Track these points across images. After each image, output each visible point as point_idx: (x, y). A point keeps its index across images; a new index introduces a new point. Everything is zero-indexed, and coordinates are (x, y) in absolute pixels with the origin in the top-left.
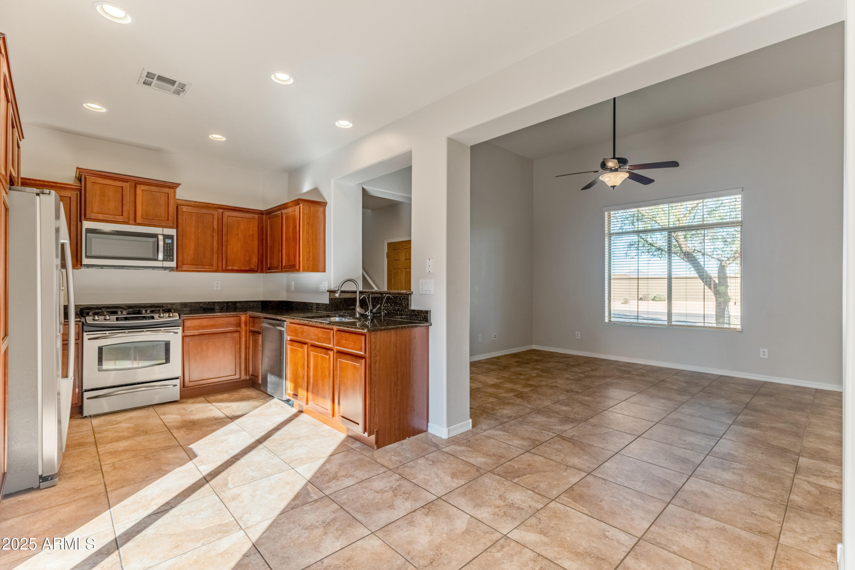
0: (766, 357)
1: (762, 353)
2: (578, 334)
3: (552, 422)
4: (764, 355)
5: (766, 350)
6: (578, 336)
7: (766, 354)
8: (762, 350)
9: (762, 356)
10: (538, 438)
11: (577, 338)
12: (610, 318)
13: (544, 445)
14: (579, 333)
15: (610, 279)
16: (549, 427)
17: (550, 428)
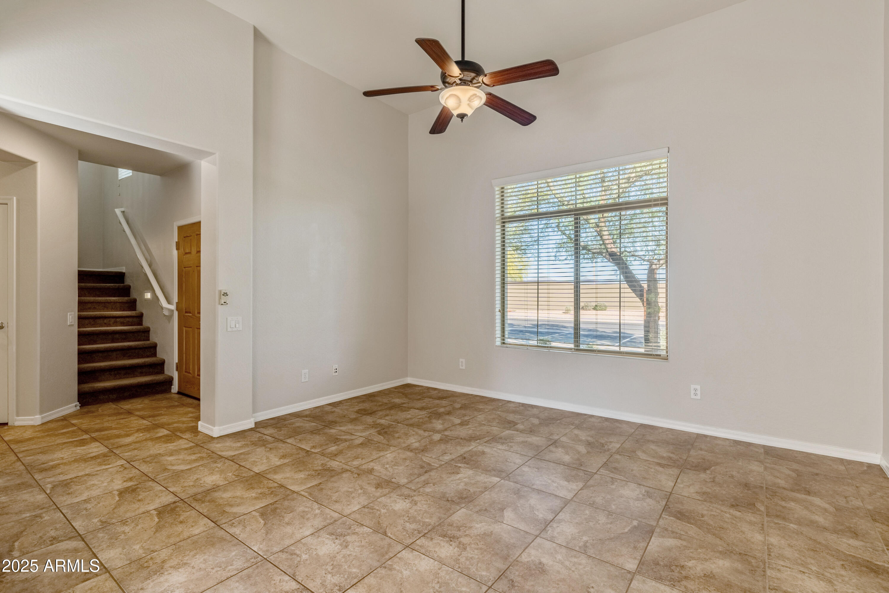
0: (698, 397)
1: (693, 392)
2: (462, 362)
4: (696, 395)
5: (698, 387)
6: (462, 366)
7: (699, 392)
8: (693, 387)
9: (693, 396)
11: (461, 367)
12: (503, 340)
14: (464, 360)
15: (503, 284)
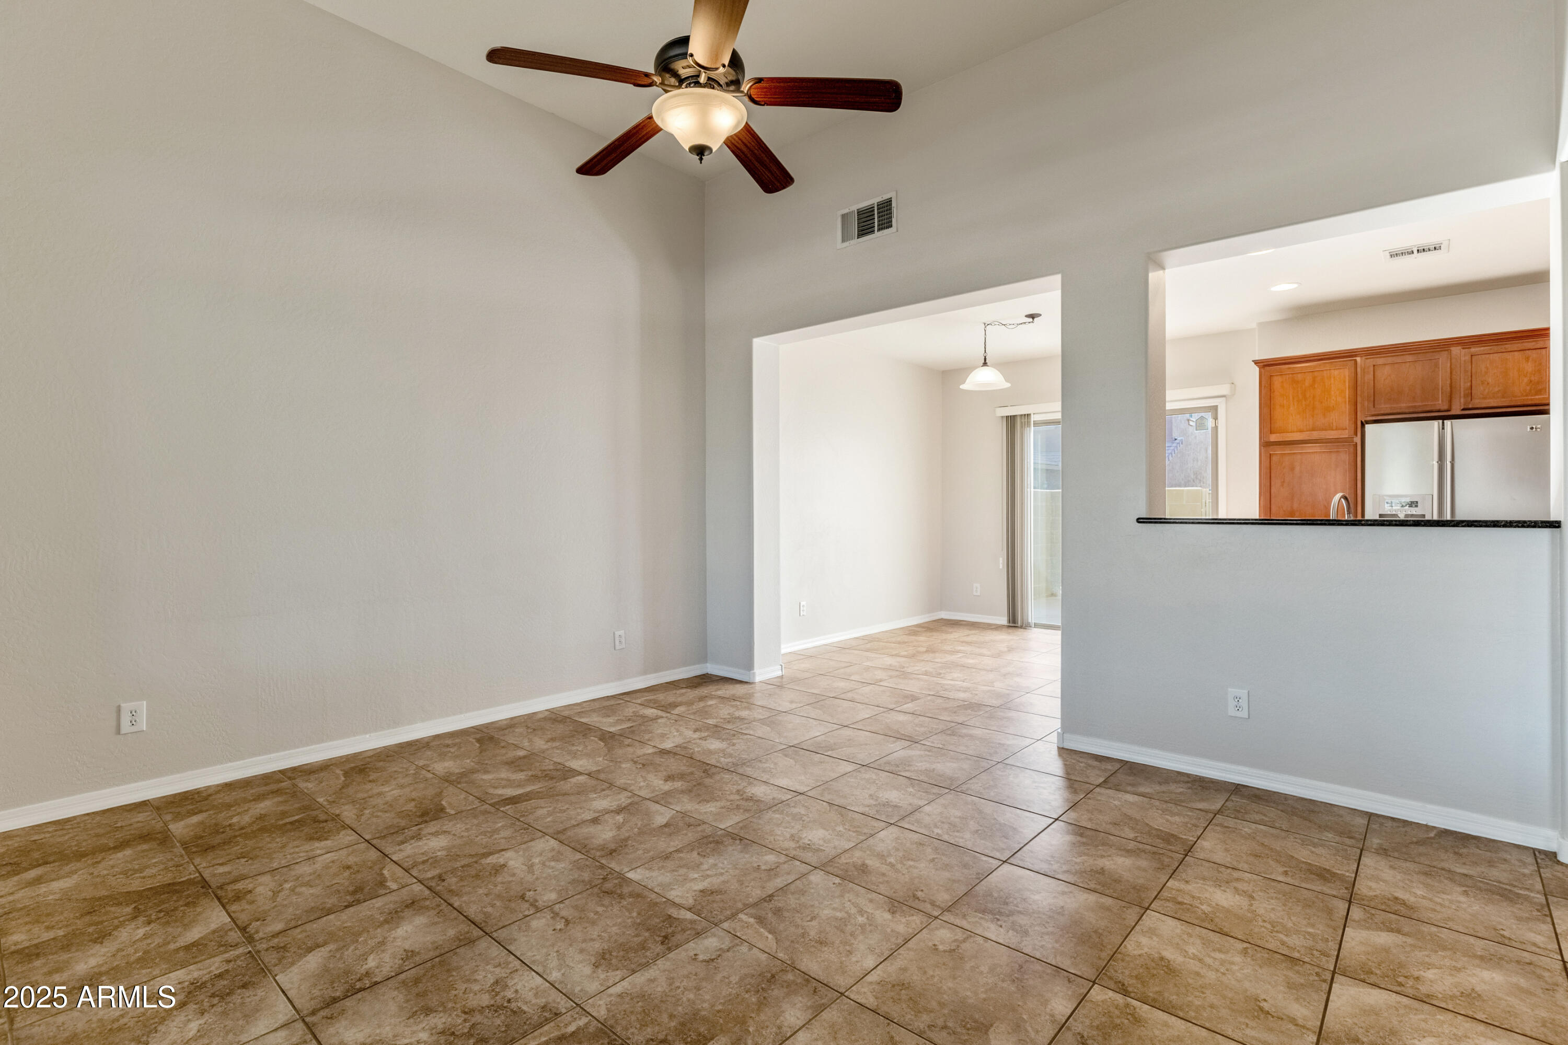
3: (926, 761)
10: (948, 738)
13: (939, 731)
16: (930, 754)
17: (929, 751)
